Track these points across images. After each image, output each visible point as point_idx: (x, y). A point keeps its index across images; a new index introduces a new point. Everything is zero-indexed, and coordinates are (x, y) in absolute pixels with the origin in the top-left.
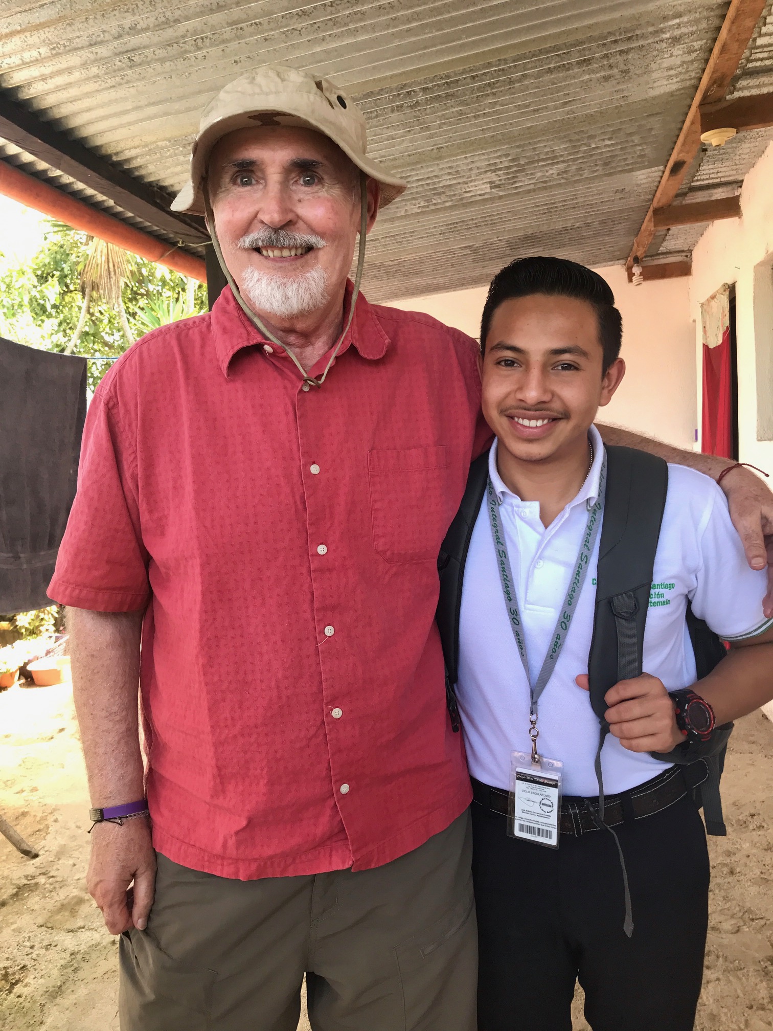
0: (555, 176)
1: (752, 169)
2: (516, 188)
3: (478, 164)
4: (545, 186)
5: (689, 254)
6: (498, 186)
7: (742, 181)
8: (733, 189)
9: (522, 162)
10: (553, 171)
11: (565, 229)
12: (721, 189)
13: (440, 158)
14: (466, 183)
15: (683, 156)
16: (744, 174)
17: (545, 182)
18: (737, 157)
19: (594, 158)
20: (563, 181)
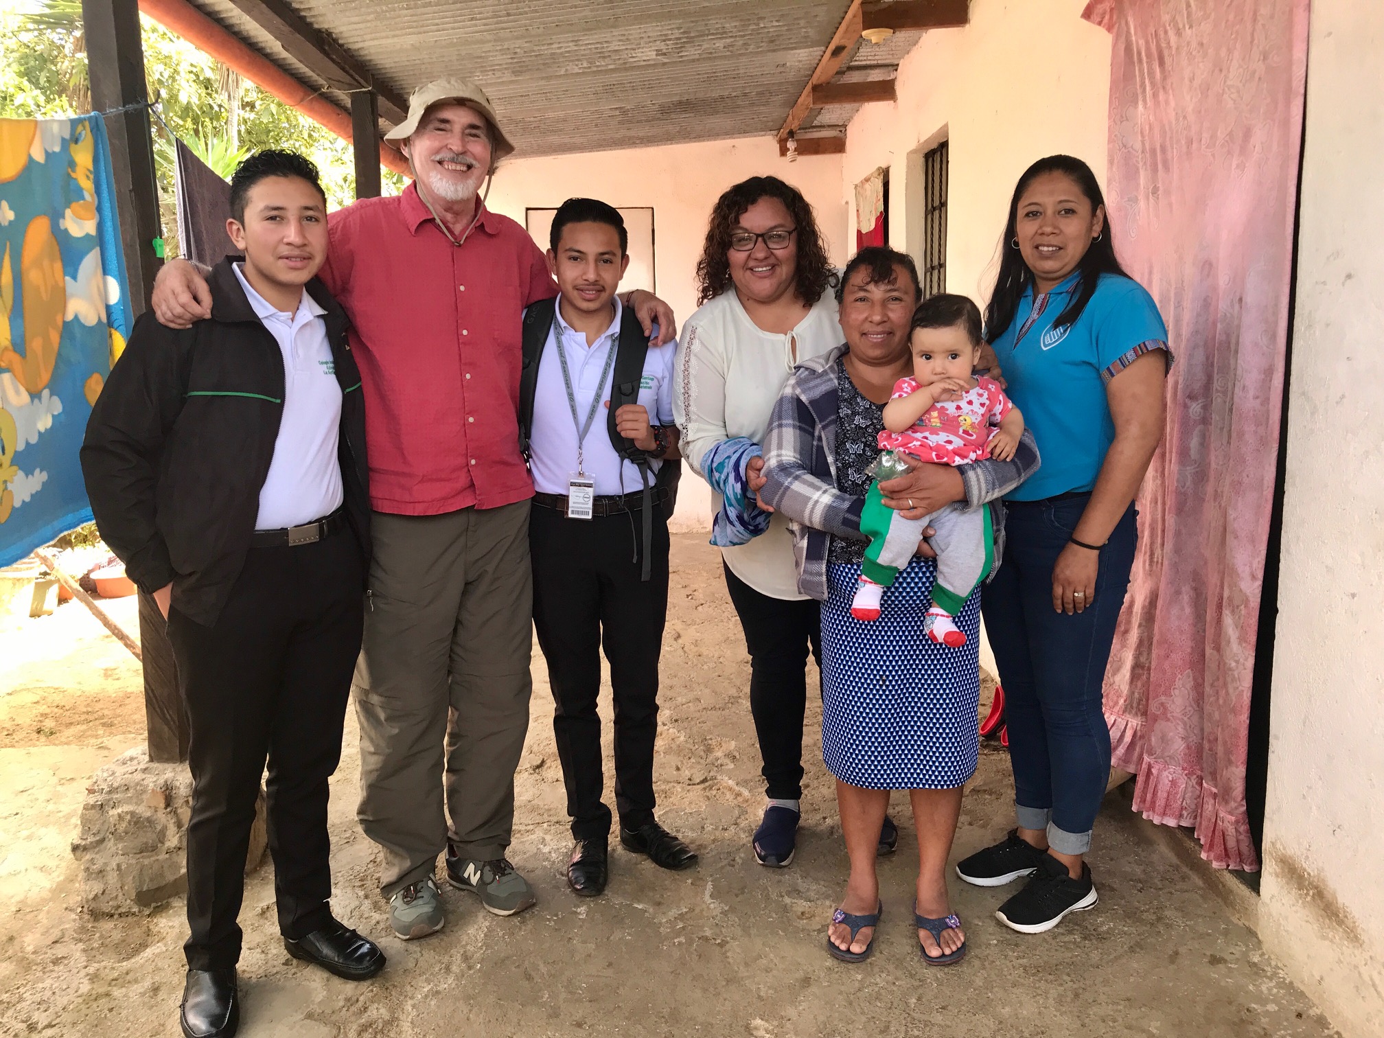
0: (721, 48)
1: (906, 56)
2: (681, 57)
3: (650, 34)
4: (710, 57)
5: (843, 130)
6: (665, 54)
7: (898, 65)
8: (889, 72)
9: (692, 35)
10: (720, 44)
11: (722, 97)
12: (877, 71)
13: (614, 26)
14: (634, 49)
15: (843, 42)
16: (900, 59)
17: (711, 53)
18: (893, 44)
19: (761, 36)
20: (728, 53)
